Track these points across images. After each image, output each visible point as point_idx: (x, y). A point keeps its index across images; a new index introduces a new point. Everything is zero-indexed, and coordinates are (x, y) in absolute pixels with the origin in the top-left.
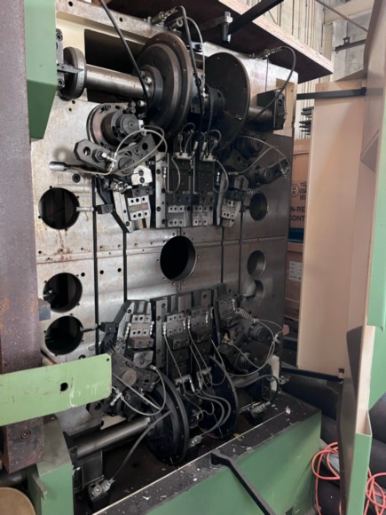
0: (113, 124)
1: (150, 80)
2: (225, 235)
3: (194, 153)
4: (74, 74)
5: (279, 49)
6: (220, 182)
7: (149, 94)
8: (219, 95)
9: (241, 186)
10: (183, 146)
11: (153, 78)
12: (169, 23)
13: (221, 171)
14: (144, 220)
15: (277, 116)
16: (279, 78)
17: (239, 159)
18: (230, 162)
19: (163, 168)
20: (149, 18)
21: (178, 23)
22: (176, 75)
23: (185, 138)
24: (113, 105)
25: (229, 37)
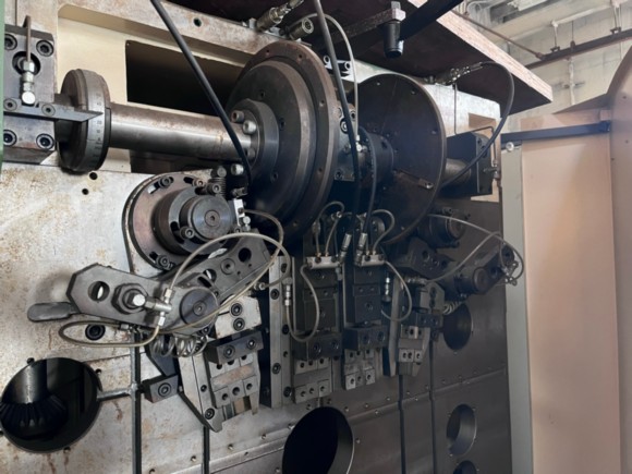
0: (173, 217)
1: (252, 127)
2: (405, 388)
3: (343, 254)
4: (79, 123)
5: (478, 66)
6: (391, 295)
7: (251, 154)
8: (384, 145)
9: (432, 303)
10: (322, 242)
11: (259, 122)
12: (288, 28)
13: (392, 276)
14: (247, 400)
15: (482, 173)
16: (473, 112)
17: (425, 254)
18: (409, 260)
19: (283, 286)
20: (252, 21)
21: (304, 27)
22: (305, 114)
23: (326, 227)
24: (178, 177)
25: (401, 44)
